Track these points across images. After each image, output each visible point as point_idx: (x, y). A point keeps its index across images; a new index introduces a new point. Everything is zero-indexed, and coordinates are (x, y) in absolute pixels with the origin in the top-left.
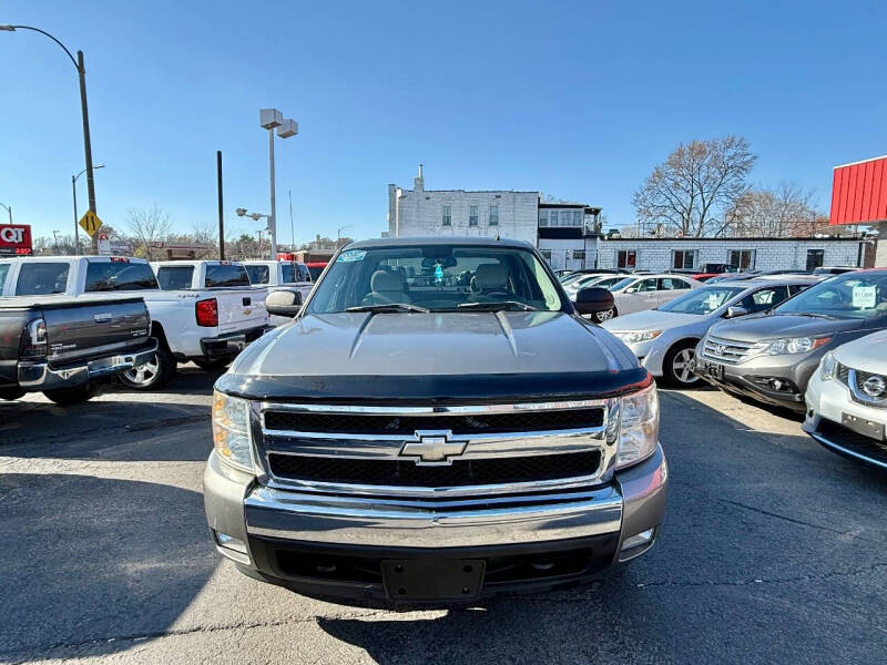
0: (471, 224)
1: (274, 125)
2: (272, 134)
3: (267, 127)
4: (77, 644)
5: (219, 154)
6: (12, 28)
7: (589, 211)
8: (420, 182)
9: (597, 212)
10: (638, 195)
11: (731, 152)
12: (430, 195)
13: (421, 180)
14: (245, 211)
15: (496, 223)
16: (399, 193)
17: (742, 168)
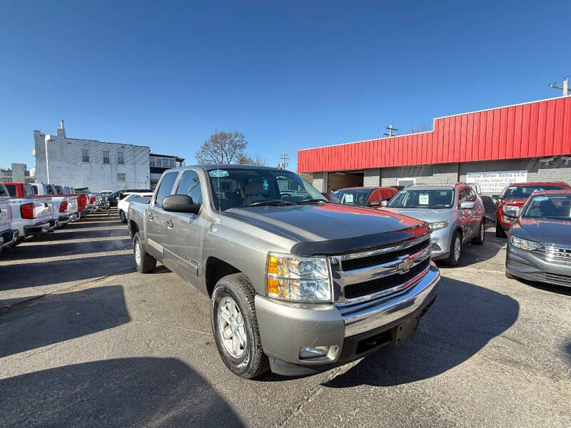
0: (105, 162)
7: (178, 160)
8: (62, 132)
9: (182, 160)
10: (198, 154)
11: (237, 139)
12: (71, 141)
13: (63, 130)
16: (48, 138)
17: (242, 146)
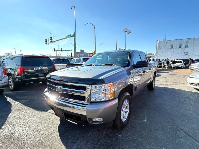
0: (179, 48)
1: (126, 31)
2: (126, 33)
3: (125, 32)
4: (38, 109)
5: (117, 39)
6: (87, 24)
8: (165, 39)
12: (167, 42)
14: (120, 49)
15: (188, 47)
16: (158, 42)
